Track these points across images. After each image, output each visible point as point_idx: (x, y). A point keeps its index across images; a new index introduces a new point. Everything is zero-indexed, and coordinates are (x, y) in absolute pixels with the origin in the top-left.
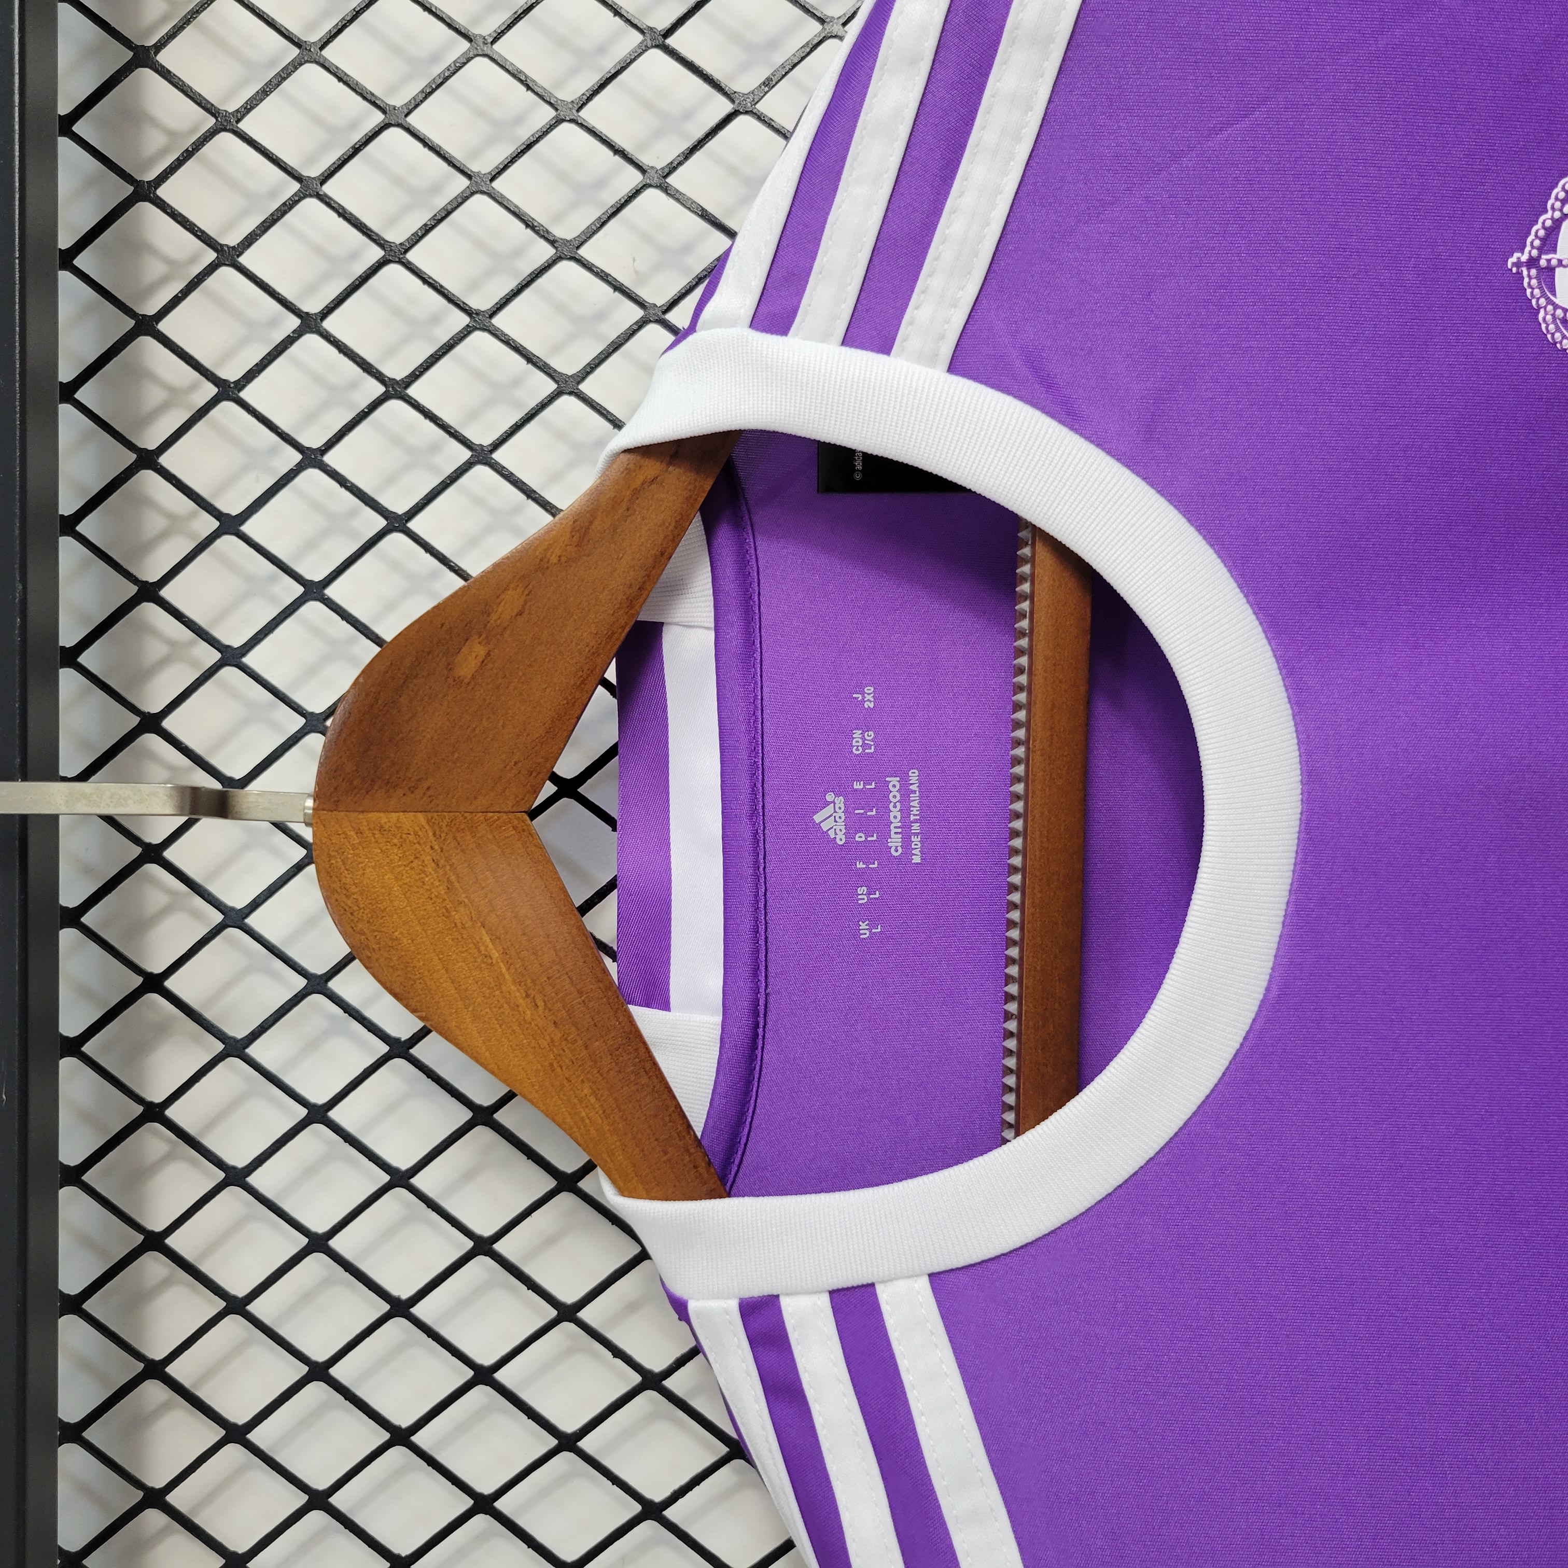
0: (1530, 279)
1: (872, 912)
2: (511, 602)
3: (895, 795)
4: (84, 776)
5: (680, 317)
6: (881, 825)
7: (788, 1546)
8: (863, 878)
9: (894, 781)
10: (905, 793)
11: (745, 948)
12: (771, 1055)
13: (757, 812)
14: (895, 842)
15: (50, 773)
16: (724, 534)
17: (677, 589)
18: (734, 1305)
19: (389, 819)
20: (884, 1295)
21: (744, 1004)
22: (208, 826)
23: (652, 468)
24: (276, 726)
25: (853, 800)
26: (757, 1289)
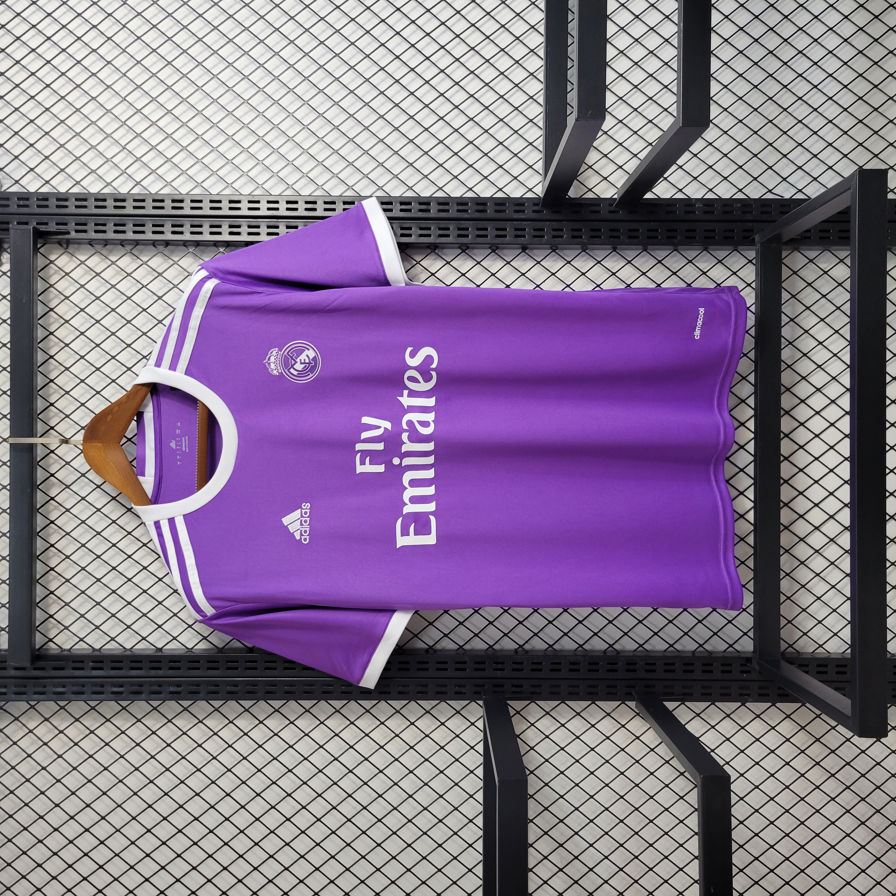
0: (267, 364)
1: (180, 460)
2: (116, 409)
3: (183, 440)
4: (40, 437)
5: (148, 358)
6: (181, 446)
7: (168, 573)
8: (179, 454)
9: (183, 438)
10: (185, 440)
11: (158, 466)
12: (163, 484)
13: (161, 443)
14: (184, 449)
15: (36, 437)
16: (154, 397)
17: (146, 406)
18: (153, 523)
19: (95, 444)
20: (176, 519)
21: (158, 476)
22: (64, 445)
23: (140, 387)
24: (75, 429)
25: (176, 441)
26: (156, 520)
